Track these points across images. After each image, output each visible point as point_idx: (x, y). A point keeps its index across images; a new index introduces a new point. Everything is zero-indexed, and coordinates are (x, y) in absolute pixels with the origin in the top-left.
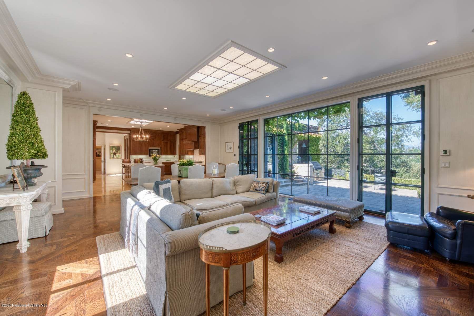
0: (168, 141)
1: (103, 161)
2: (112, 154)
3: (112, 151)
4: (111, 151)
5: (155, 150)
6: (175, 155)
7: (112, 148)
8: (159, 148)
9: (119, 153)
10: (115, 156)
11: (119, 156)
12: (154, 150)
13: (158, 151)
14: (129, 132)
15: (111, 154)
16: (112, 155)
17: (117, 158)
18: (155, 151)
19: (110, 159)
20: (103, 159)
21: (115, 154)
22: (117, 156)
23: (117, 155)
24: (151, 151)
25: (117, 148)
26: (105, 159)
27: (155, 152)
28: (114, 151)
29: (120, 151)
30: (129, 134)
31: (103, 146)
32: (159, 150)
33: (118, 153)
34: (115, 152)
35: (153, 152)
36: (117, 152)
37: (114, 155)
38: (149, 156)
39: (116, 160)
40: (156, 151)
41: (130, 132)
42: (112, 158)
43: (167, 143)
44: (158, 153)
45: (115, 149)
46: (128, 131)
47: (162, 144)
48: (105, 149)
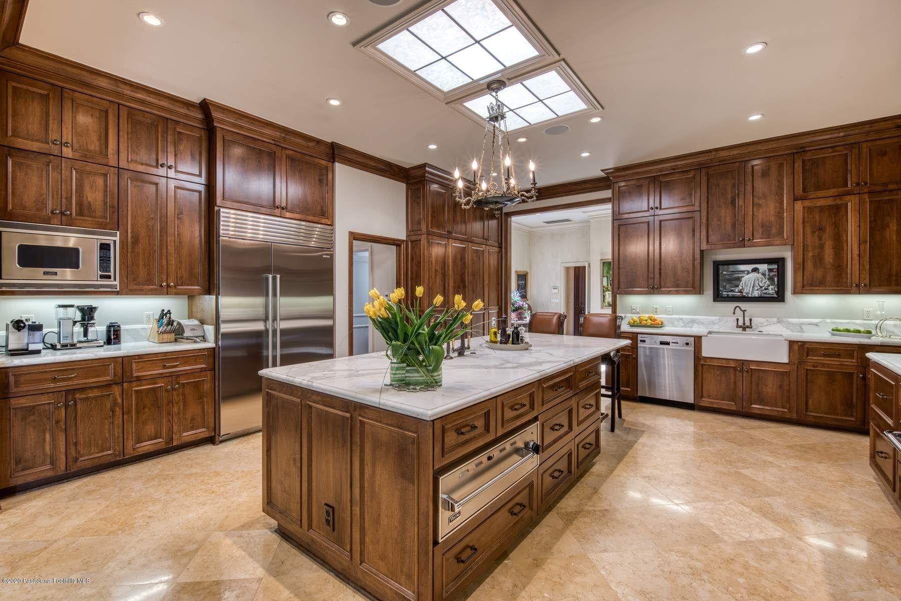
0: (848, 193)
2: (608, 290)
3: (608, 279)
4: (605, 280)
5: (749, 267)
8: (787, 254)
12: (742, 267)
15: (603, 290)
16: (608, 296)
19: (602, 307)
24: (724, 272)
32: (780, 262)
35: (739, 279)
38: (715, 300)
40: (763, 267)
43: (837, 212)
44: (771, 279)
47: (792, 220)
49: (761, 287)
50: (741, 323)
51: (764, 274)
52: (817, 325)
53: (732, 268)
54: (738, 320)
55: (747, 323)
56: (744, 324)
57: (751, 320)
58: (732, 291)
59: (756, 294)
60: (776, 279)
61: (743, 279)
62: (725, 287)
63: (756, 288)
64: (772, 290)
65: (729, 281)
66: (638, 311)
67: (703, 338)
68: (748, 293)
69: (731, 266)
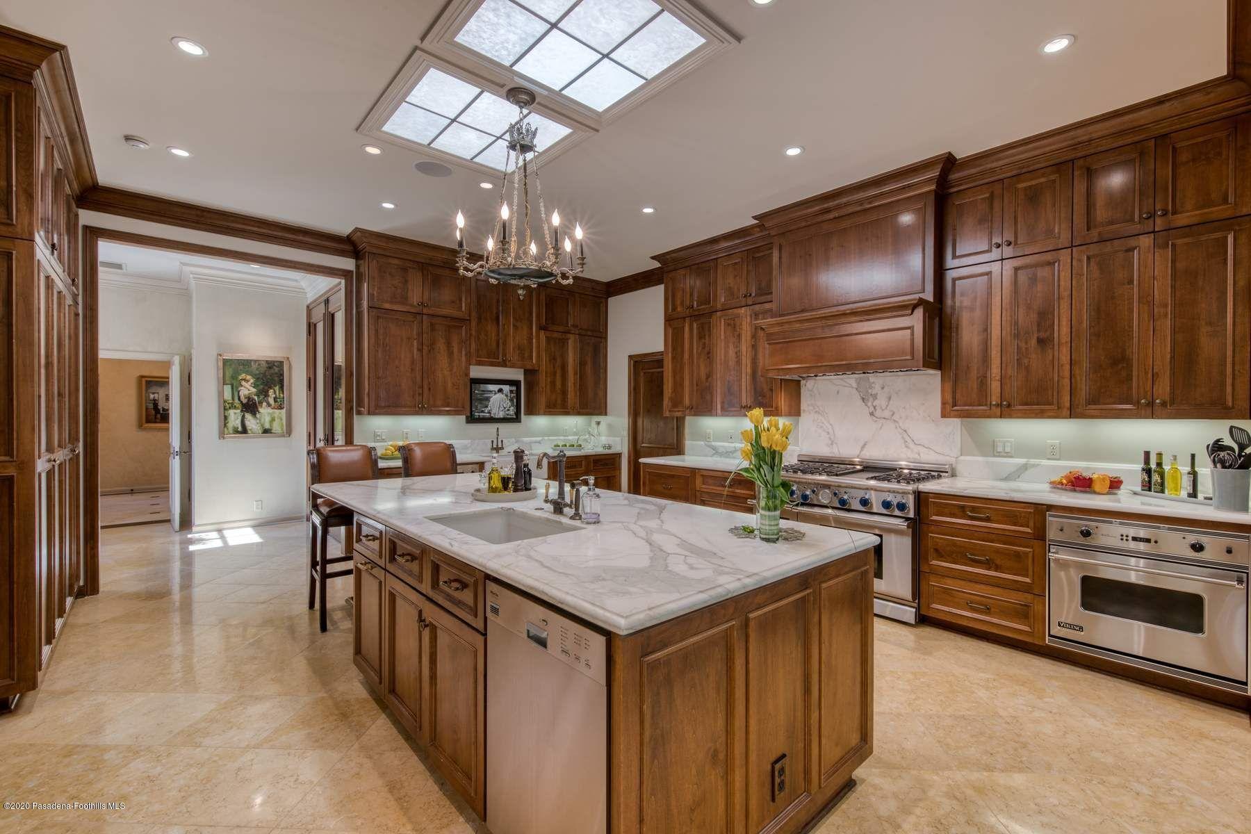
1: (177, 449)
2: (233, 406)
3: (235, 389)
4: (228, 389)
5: (496, 388)
6: (600, 414)
7: (232, 370)
8: (523, 376)
9: (275, 399)
10: (251, 422)
11: (273, 420)
12: (491, 387)
13: (514, 388)
14: (348, 264)
15: (225, 407)
16: (235, 417)
17: (266, 431)
18: (500, 391)
19: (222, 435)
20: (175, 441)
21: (250, 407)
22: (266, 420)
23: (264, 411)
24: (477, 391)
25: (264, 374)
26: (187, 436)
27: (499, 396)
28: (248, 389)
29: (282, 388)
30: (345, 274)
31: (176, 360)
32: (515, 383)
33: (271, 401)
34: (249, 398)
35: (488, 399)
36: (267, 395)
37: (248, 416)
38: (468, 422)
39: (254, 446)
40: (506, 388)
41: (358, 267)
42: (236, 431)
43: (563, 343)
44: (511, 400)
45: (249, 377)
46: (342, 253)
47: (538, 347)
48: (187, 379)
49: (505, 408)
50: (495, 446)
51: (507, 396)
52: (539, 442)
53: (483, 387)
54: (493, 441)
55: (500, 446)
56: (497, 445)
57: (502, 441)
58: (482, 412)
59: (501, 415)
60: (515, 400)
61: (491, 399)
62: (476, 408)
63: (501, 409)
64: (512, 412)
65: (480, 400)
66: (383, 437)
67: (486, 464)
68: (495, 414)
69: (481, 385)
